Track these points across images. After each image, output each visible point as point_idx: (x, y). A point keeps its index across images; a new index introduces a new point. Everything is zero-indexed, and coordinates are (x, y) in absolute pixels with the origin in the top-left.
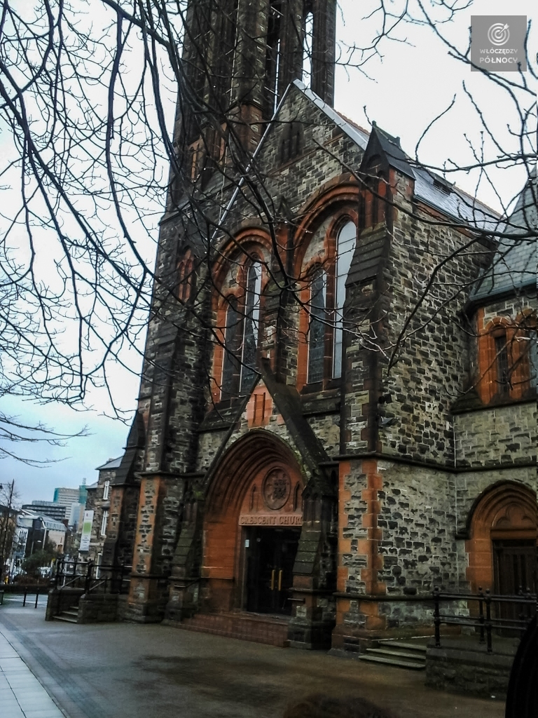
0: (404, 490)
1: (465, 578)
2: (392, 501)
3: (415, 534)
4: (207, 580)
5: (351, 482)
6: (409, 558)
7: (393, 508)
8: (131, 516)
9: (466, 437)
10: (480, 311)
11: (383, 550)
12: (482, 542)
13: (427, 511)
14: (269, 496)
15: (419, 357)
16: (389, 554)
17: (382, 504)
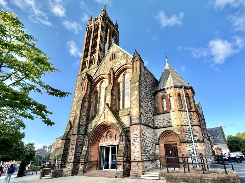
0: (146, 133)
1: (158, 154)
2: (144, 135)
3: (149, 143)
4: (90, 162)
5: (134, 131)
6: (148, 150)
7: (145, 137)
8: (67, 147)
9: (157, 121)
10: (159, 93)
11: (143, 148)
12: (162, 146)
13: (150, 138)
14: (108, 138)
15: (147, 101)
16: (144, 149)
17: (142, 136)
